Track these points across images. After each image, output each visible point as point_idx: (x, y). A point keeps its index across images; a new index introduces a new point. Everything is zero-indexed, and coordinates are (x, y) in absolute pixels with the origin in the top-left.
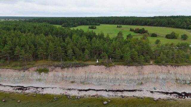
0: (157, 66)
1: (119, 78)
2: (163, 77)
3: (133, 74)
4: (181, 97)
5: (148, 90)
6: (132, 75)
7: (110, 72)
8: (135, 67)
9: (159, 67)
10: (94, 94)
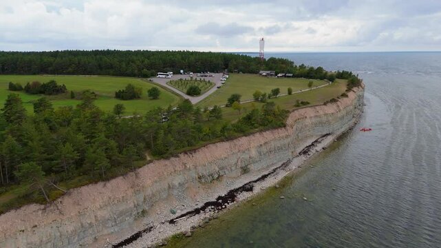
1: (91, 223)
3: (123, 197)
4: (220, 208)
5: (163, 221)
6: (123, 201)
8: (121, 177)
9: (167, 162)
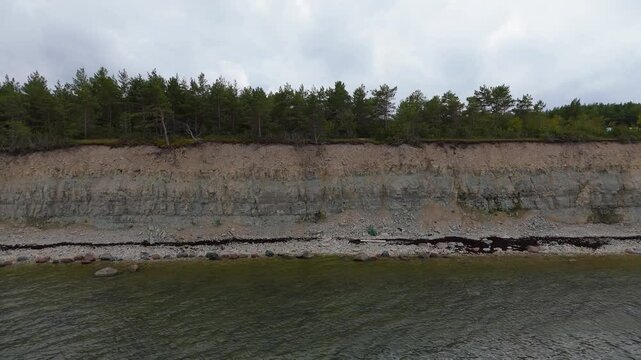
0: (385, 149)
1: (214, 194)
2: (406, 185)
3: (276, 171)
4: (477, 249)
5: (342, 237)
6: (276, 177)
7: (174, 169)
8: (291, 147)
9: (392, 150)
10: (71, 256)
